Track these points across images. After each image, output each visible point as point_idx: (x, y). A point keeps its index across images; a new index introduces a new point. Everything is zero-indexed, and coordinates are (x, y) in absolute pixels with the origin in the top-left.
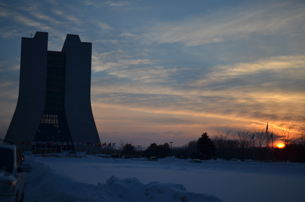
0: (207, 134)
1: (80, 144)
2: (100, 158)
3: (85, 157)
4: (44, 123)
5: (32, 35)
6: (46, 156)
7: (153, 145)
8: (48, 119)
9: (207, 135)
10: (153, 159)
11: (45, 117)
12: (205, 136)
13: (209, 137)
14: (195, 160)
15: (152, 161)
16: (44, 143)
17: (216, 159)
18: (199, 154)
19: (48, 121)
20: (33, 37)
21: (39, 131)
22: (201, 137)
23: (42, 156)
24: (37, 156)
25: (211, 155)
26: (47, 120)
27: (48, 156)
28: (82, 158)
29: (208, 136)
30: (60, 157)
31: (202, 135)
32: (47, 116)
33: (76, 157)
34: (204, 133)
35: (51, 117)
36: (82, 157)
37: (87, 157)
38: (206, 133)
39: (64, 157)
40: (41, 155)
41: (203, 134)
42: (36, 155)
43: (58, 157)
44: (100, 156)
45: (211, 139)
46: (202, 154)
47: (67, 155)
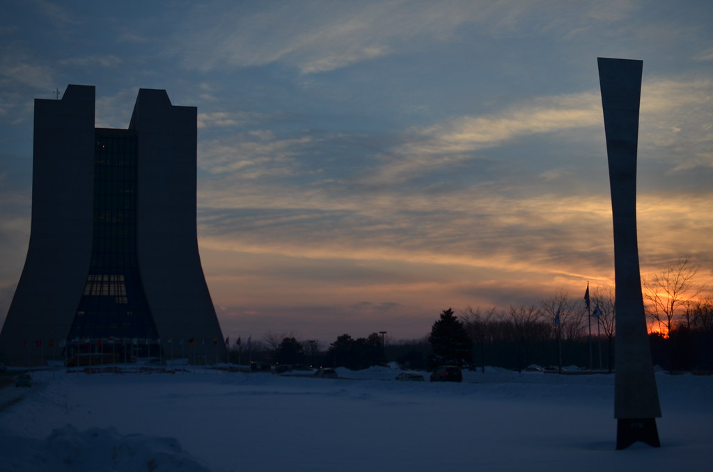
0: (452, 313)
1: (170, 341)
2: (215, 371)
3: (184, 370)
4: (98, 294)
5: (58, 93)
6: (94, 372)
7: (344, 339)
8: (109, 284)
9: (454, 315)
10: (326, 372)
11: (102, 282)
12: (448, 316)
13: (457, 320)
14: (409, 375)
15: (323, 377)
16: (87, 341)
17: (475, 370)
18: (434, 359)
19: (109, 291)
20: (60, 97)
21: (83, 313)
22: (439, 318)
23: (84, 371)
24: (74, 371)
25: (463, 360)
26: (106, 288)
27: (99, 372)
28: (177, 373)
29: (456, 317)
30: (127, 372)
31: (442, 316)
32: (106, 279)
33: (163, 371)
34: (447, 309)
35: (116, 280)
36: (178, 370)
37: (188, 371)
38: (450, 310)
39: (136, 372)
40: (82, 368)
41: (442, 313)
42: (71, 369)
43: (121, 373)
44: (215, 368)
45: (462, 324)
46: (441, 357)
47: (142, 368)
